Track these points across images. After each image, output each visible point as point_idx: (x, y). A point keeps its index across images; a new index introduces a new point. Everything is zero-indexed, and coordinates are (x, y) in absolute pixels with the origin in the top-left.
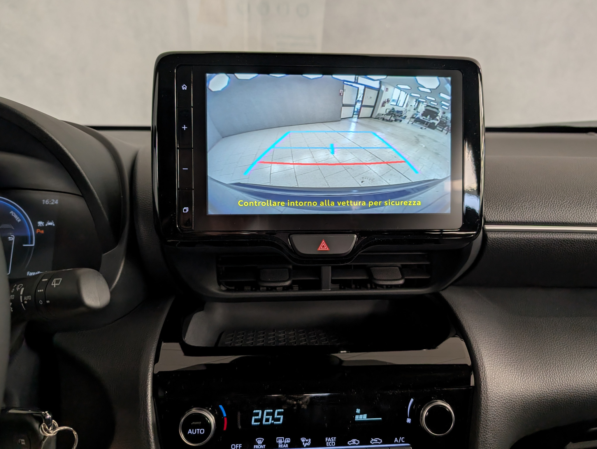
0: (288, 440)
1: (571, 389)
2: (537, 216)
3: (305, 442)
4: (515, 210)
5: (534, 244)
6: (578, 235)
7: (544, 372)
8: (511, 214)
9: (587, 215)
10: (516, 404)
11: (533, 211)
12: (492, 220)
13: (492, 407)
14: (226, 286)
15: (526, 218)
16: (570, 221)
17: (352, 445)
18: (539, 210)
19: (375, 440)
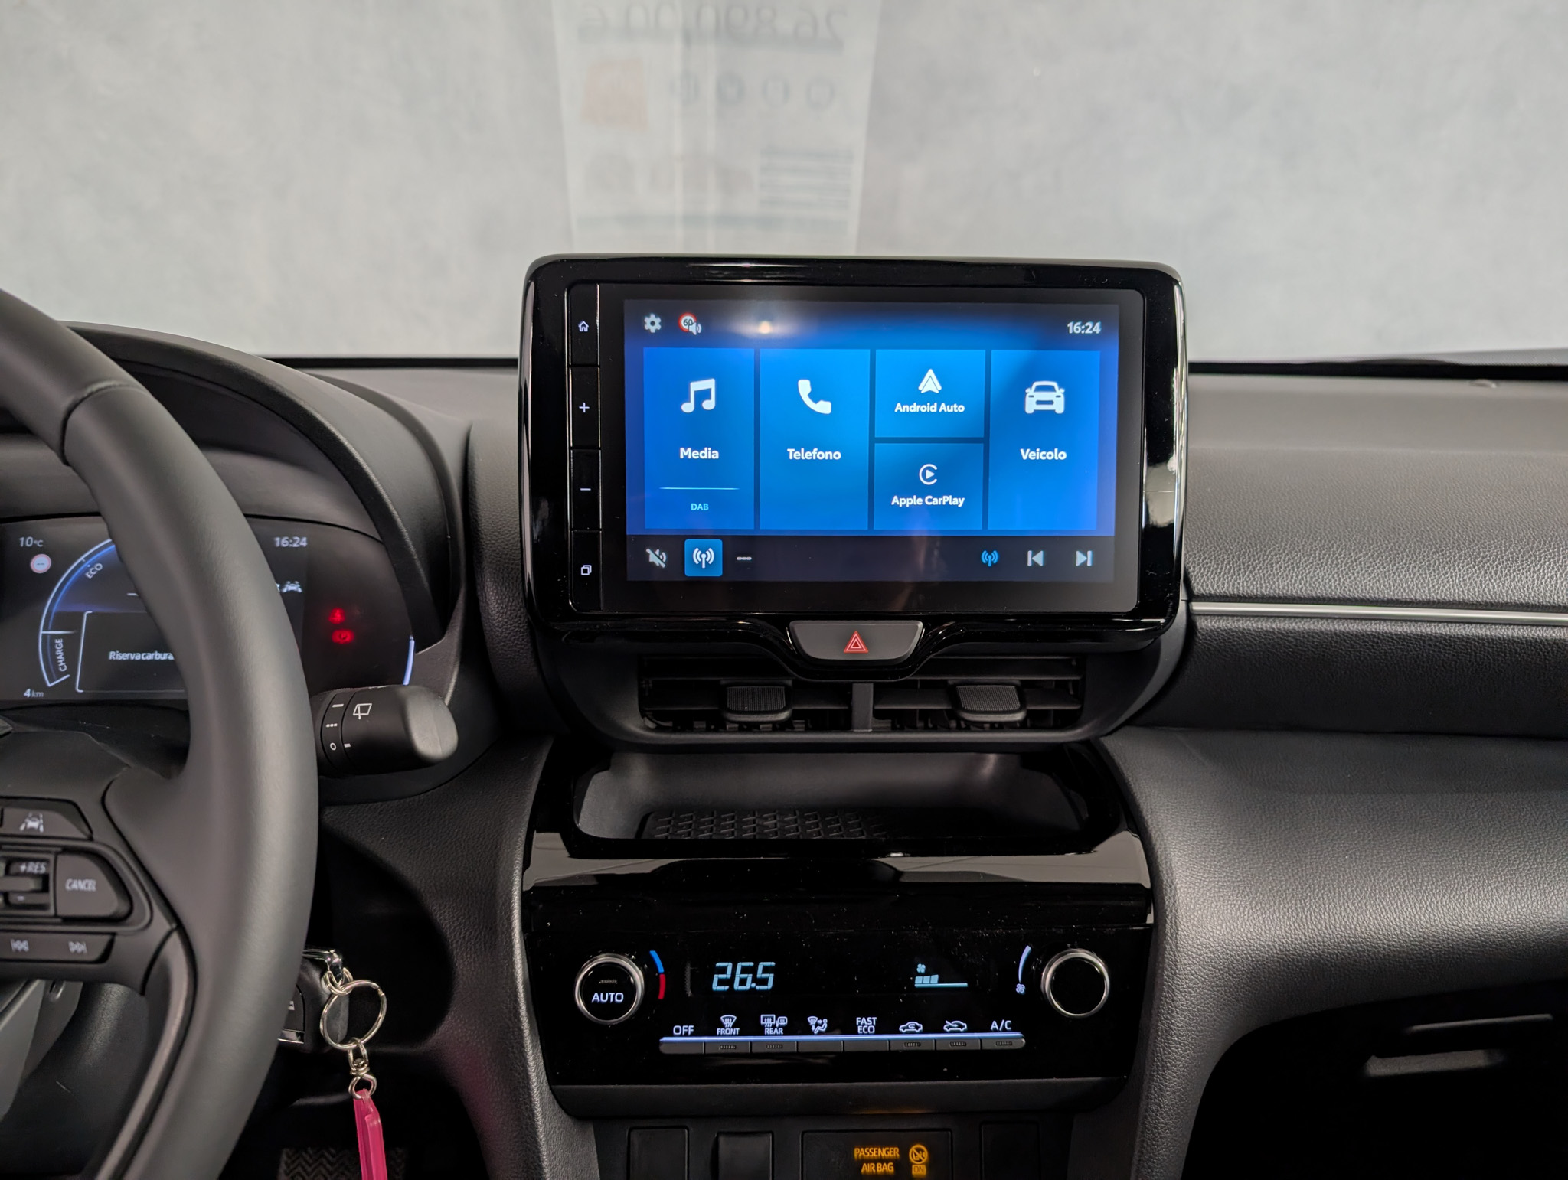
0: (783, 1021)
1: (1351, 936)
2: (1301, 584)
3: (817, 1025)
4: (1256, 571)
5: (1294, 643)
6: (1387, 625)
7: (1298, 902)
8: (1248, 579)
9: (1407, 582)
10: (1235, 962)
11: (1294, 574)
12: (1207, 592)
13: (1185, 964)
14: (655, 720)
15: (1279, 589)
16: (1370, 596)
17: (907, 1033)
18: (1307, 571)
19: (954, 1024)
